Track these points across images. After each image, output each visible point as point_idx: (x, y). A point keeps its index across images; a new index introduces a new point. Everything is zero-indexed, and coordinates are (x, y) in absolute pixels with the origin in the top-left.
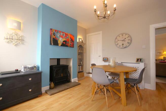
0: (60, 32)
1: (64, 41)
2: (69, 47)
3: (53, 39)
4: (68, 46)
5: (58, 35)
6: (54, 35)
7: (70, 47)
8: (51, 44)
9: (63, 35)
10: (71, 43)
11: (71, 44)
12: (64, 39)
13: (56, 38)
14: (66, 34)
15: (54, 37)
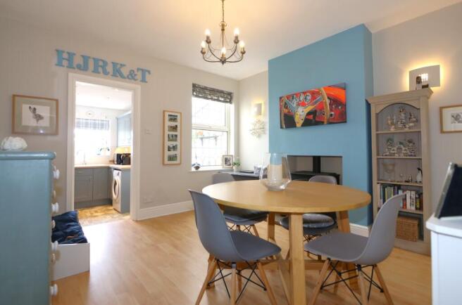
0: (297, 95)
1: (309, 114)
2: (325, 123)
3: (285, 115)
4: (322, 123)
5: (294, 104)
6: (287, 108)
7: (330, 123)
8: (282, 127)
9: (306, 99)
10: (331, 110)
11: (331, 115)
12: (309, 108)
13: (289, 112)
14: (313, 93)
15: (286, 111)
